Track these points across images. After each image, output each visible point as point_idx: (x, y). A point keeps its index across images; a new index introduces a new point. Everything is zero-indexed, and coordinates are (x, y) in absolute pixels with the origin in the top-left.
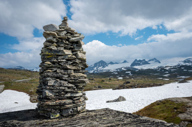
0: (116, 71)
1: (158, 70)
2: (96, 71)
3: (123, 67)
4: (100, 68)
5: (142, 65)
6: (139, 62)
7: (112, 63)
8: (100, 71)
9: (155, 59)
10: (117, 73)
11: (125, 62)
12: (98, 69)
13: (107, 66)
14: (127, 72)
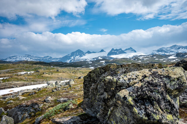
0: (92, 60)
1: (132, 59)
2: (72, 60)
3: (100, 56)
4: (77, 57)
5: (118, 54)
6: (116, 52)
7: (89, 52)
8: (77, 60)
9: (131, 48)
10: (91, 63)
11: (102, 51)
12: (75, 58)
13: (85, 55)
14: (101, 62)
